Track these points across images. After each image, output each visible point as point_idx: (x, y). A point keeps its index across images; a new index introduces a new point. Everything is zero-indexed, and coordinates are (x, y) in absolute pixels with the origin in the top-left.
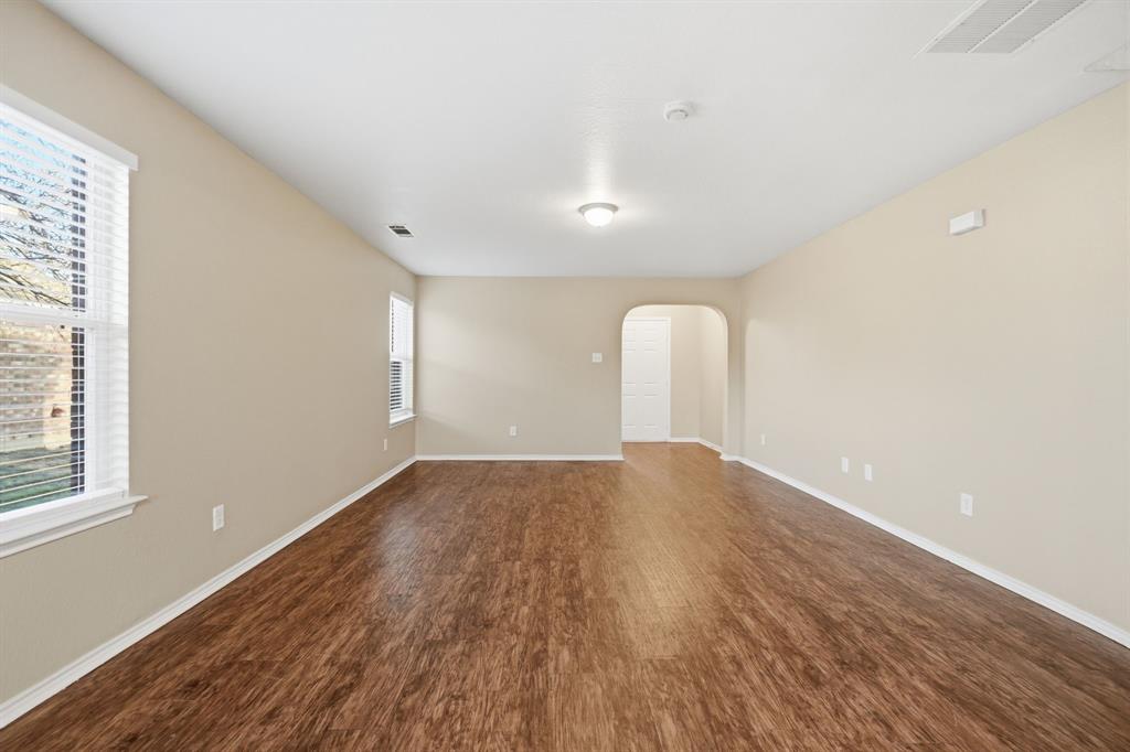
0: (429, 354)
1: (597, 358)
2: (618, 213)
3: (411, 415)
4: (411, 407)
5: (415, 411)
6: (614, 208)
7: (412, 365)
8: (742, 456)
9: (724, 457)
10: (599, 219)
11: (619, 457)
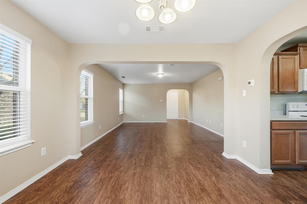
0: (126, 100)
1: (161, 101)
2: (164, 75)
3: (122, 113)
4: (122, 111)
5: (123, 112)
6: (163, 74)
7: (122, 102)
8: (192, 121)
9: (188, 122)
10: (160, 76)
11: (166, 122)
